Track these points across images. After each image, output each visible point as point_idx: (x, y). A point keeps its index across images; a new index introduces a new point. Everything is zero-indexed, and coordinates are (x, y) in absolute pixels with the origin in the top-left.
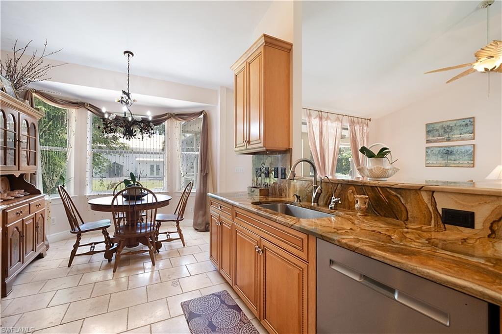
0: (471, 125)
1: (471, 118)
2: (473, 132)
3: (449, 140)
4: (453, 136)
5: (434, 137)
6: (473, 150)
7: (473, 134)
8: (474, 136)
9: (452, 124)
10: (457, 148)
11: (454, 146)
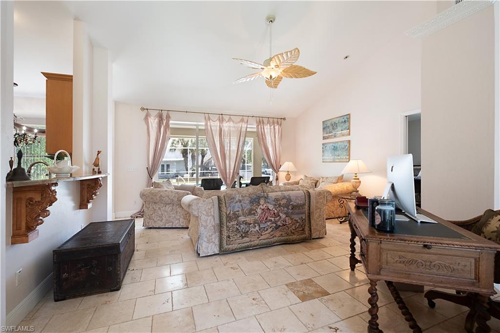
0: (348, 121)
1: (348, 115)
2: (349, 129)
3: (335, 136)
4: (338, 133)
5: (327, 134)
6: (348, 145)
7: (348, 131)
8: (349, 132)
9: (337, 121)
10: (339, 144)
11: (337, 142)
